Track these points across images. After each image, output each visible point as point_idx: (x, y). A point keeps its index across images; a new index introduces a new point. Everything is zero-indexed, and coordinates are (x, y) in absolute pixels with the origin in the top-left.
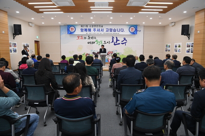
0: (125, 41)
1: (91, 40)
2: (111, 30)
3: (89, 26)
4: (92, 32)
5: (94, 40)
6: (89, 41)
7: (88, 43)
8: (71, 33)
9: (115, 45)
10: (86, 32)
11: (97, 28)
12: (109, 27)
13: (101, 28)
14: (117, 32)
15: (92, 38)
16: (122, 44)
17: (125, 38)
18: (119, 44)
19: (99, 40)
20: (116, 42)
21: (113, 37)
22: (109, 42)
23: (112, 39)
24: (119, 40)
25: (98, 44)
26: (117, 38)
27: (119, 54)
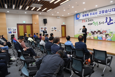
2: (103, 12)
3: (87, 12)
4: (89, 16)
5: (92, 22)
6: (89, 23)
8: (78, 19)
9: (108, 24)
10: (85, 17)
11: (92, 13)
12: (101, 10)
13: (95, 12)
14: (108, 13)
15: (91, 20)
18: (112, 23)
19: (95, 22)
20: (110, 22)
21: (107, 18)
22: (103, 23)
23: (106, 19)
24: (112, 20)
25: (95, 25)
26: (110, 18)
27: (112, 33)
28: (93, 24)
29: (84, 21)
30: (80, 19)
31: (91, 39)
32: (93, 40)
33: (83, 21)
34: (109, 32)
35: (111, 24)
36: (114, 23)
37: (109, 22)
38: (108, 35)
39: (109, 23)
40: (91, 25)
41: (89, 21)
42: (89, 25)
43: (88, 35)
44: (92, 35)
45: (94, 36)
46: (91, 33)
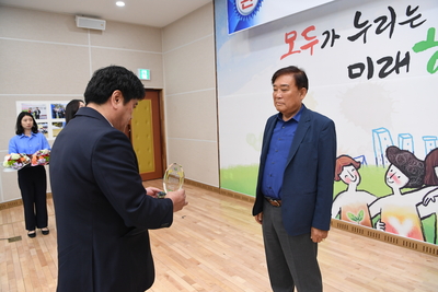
1: (378, 46)
15: (386, 23)
29: (300, 42)
30: (262, 18)
31: (393, 240)
32: (407, 244)
33: (290, 42)
40: (382, 75)
41: (365, 31)
42: (358, 75)
43: (353, 186)
44: (396, 187)
45: (424, 211)
46: (393, 167)
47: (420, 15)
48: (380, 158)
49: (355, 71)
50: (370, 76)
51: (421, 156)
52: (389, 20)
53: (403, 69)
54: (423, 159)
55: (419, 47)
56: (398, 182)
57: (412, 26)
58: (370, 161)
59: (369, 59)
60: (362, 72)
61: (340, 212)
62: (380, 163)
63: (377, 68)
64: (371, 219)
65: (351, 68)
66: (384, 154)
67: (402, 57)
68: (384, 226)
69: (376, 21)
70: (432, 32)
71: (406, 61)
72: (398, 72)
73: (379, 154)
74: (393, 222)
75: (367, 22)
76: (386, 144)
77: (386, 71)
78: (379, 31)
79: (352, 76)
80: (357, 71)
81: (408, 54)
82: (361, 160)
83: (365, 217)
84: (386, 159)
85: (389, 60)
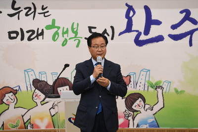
0: (187, 26)
1: (26, 23)
5: (39, 22)
6: (15, 24)
7: (12, 35)
9: (139, 43)
15: (31, 11)
16: (176, 38)
17: (187, 12)
18: (160, 39)
20: (147, 32)
21: (130, 8)
22: (110, 31)
23: (127, 16)
24: (158, 23)
25: (61, 39)
26: (147, 9)
27: (157, 87)
28: (48, 34)
34: (142, 80)
35: (155, 44)
36: (167, 39)
37: (142, 30)
38: (139, 101)
39: (143, 37)
40: (29, 39)
41: (19, 12)
42: (15, 38)
43: (12, 105)
44: (38, 101)
45: (53, 112)
46: (37, 91)
47: (48, 12)
48: (29, 86)
49: (13, 35)
50: (22, 39)
51: (51, 83)
52: (33, 10)
53: (40, 37)
54: (52, 85)
55: (48, 27)
56: (40, 99)
57: (45, 16)
58: (23, 88)
59: (21, 30)
60: (17, 36)
61: (3, 125)
62: (29, 89)
63: (27, 35)
64: (25, 123)
65: (10, 33)
66: (32, 83)
67: (40, 31)
68: (32, 126)
69: (25, 9)
70: (54, 21)
71: (42, 34)
72: (38, 39)
73: (28, 84)
74: (38, 122)
75: (20, 8)
76: (32, 78)
77: (32, 37)
78: (27, 15)
79: (11, 38)
80: (14, 35)
81: (43, 30)
82: (17, 88)
83: (21, 123)
84: (32, 86)
85: (33, 32)
